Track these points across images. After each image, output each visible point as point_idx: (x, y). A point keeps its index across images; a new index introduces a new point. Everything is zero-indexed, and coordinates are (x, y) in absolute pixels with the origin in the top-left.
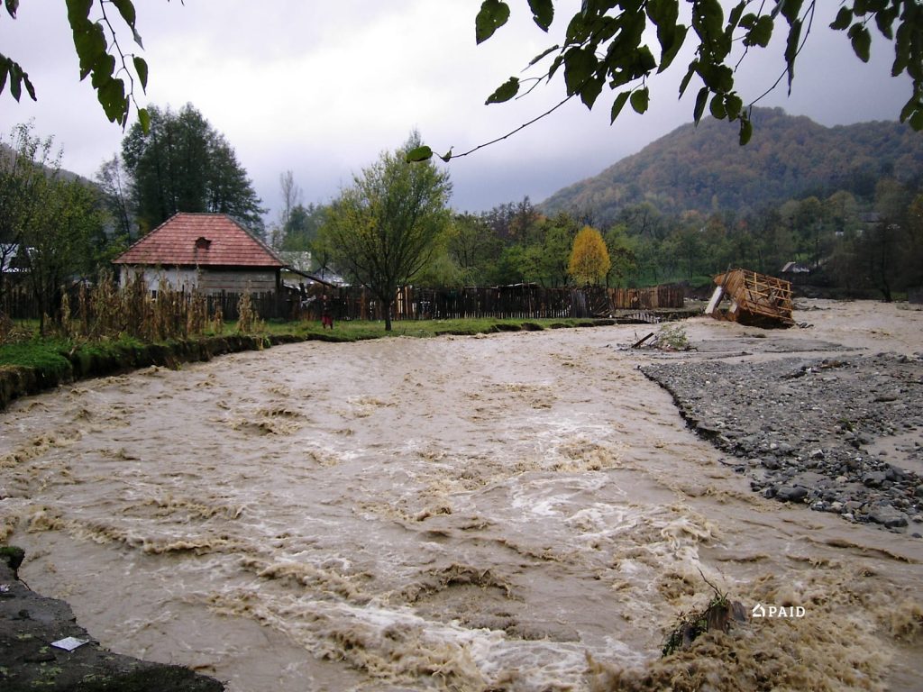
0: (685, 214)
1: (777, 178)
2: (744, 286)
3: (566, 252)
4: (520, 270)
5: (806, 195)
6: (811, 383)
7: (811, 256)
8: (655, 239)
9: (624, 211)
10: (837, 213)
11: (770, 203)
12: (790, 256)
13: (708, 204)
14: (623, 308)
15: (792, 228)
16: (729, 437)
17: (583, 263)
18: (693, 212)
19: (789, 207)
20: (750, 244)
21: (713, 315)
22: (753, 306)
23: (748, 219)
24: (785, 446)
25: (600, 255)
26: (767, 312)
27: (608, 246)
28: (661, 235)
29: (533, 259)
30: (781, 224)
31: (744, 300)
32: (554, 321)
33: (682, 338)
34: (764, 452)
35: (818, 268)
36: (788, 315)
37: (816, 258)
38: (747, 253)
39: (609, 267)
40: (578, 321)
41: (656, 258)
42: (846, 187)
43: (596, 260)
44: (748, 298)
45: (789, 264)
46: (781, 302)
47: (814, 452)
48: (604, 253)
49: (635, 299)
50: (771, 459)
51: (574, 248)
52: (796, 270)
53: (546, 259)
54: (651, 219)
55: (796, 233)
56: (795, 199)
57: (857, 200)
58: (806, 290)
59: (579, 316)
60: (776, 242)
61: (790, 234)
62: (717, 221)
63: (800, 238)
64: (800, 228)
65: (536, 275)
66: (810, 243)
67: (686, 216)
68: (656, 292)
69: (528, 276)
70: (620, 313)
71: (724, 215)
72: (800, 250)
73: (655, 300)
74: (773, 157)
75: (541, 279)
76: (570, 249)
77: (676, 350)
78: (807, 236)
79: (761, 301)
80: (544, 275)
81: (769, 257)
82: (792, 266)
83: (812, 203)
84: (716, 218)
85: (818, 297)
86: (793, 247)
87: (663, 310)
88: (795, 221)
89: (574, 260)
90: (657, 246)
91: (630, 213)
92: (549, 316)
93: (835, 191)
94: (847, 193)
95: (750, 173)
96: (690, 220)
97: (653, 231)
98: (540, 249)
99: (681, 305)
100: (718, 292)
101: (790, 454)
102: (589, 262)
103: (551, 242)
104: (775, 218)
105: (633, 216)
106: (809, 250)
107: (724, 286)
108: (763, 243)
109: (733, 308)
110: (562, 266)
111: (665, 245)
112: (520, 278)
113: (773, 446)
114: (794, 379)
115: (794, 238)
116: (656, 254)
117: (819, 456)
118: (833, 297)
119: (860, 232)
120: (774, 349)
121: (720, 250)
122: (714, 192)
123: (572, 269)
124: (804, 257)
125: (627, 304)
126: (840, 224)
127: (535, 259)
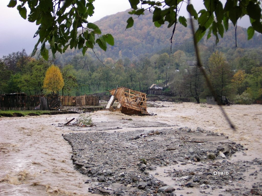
0: (105, 60)
1: (150, 44)
2: (124, 96)
3: (42, 77)
4: (19, 86)
5: (163, 51)
6: (141, 142)
7: (164, 81)
8: (90, 71)
9: (75, 58)
10: (177, 61)
11: (146, 56)
12: (154, 81)
13: (117, 55)
14: (68, 106)
15: (156, 68)
16: (86, 168)
17: (50, 83)
18: (109, 59)
19: (154, 58)
20: (135, 75)
21: (109, 109)
22: (128, 105)
23: (135, 63)
24: (110, 171)
25: (59, 79)
26: (135, 108)
27: (63, 75)
28: (93, 70)
29: (25, 80)
30: (150, 66)
31: (124, 102)
32: (31, 112)
33: (90, 120)
34: (100, 174)
35: (167, 87)
36: (145, 110)
37: (167, 82)
38: (133, 79)
39: (63, 85)
40: (43, 112)
41: (90, 81)
42: (181, 49)
43: (57, 82)
44: (126, 101)
45: (153, 85)
46: (141, 104)
47: (121, 174)
48: (61, 78)
49: (74, 101)
50: (102, 177)
51: (46, 76)
52: (156, 88)
53: (32, 81)
54: (88, 61)
55: (157, 70)
56: (158, 53)
57: (186, 55)
58: (161, 97)
59: (44, 109)
60: (147, 74)
61: (154, 71)
62: (120, 64)
63: (159, 73)
64: (159, 68)
65: (27, 88)
66: (163, 75)
67: (106, 61)
68: (84, 98)
69: (23, 89)
70: (65, 108)
71: (124, 61)
72: (159, 79)
73: (84, 101)
74: (148, 34)
75: (29, 90)
76: (44, 76)
77: (86, 126)
78: (162, 72)
79: (133, 103)
80: (31, 89)
81: (144, 82)
82: (154, 86)
83: (165, 55)
84: (120, 62)
85: (167, 101)
86: (155, 77)
87: (88, 107)
88: (157, 64)
89: (46, 81)
90: (90, 75)
91: (78, 58)
92: (28, 110)
93: (176, 50)
94: (182, 52)
95: (138, 41)
96: (108, 63)
97: (89, 68)
98: (29, 76)
99: (98, 104)
100: (112, 98)
101: (111, 175)
102: (53, 83)
103: (35, 72)
104: (148, 63)
105: (80, 60)
106: (163, 78)
107: (115, 95)
108: (141, 75)
109: (119, 106)
110: (40, 84)
111: (95, 74)
112: (19, 90)
113: (104, 171)
114: (135, 140)
115: (156, 72)
116: (90, 79)
117: (123, 176)
118: (173, 101)
119: (186, 70)
120: (133, 126)
121: (121, 78)
122: (120, 50)
123: (45, 86)
124: (160, 81)
125: (70, 104)
126: (177, 66)
127: (26, 81)
